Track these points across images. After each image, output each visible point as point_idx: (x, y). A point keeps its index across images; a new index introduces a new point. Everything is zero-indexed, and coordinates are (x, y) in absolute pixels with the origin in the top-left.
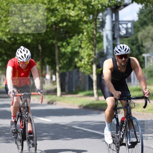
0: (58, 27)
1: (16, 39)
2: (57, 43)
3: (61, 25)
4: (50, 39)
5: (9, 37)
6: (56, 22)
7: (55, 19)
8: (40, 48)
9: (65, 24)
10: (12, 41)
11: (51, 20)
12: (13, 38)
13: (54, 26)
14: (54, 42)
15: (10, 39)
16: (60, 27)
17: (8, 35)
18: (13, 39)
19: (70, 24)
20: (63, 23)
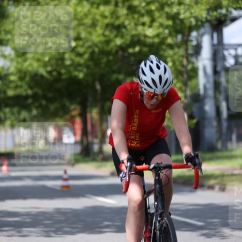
0: (126, 54)
1: (59, 74)
2: (124, 79)
3: (131, 50)
4: (114, 72)
5: (49, 69)
6: (124, 46)
7: (123, 41)
8: (98, 87)
9: (137, 49)
11: (115, 42)
12: (55, 70)
13: (120, 53)
14: (121, 77)
15: (50, 73)
16: (129, 54)
18: (55, 73)
19: (145, 49)
20: (134, 47)
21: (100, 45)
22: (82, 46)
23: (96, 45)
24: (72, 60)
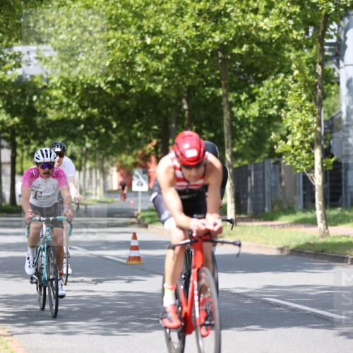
1: (127, 86)
2: (226, 95)
3: (236, 51)
4: (210, 85)
5: (110, 79)
7: (223, 36)
8: (185, 107)
11: (213, 38)
13: (220, 55)
14: (221, 92)
15: (112, 84)
17: (107, 75)
20: (241, 47)
21: (188, 42)
22: (160, 45)
23: (183, 43)
24: (146, 65)
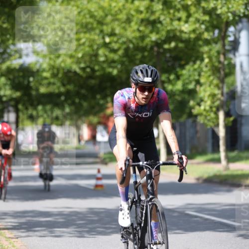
0: (161, 50)
1: (93, 70)
3: (166, 46)
5: (82, 65)
6: (159, 42)
7: (158, 36)
9: (173, 44)
10: (87, 72)
11: (151, 38)
12: (88, 67)
13: (156, 49)
15: (83, 69)
16: (165, 50)
17: (80, 63)
18: (88, 70)
19: (181, 45)
20: (170, 43)
21: (134, 41)
22: (116, 42)
23: (131, 41)
24: (106, 56)
